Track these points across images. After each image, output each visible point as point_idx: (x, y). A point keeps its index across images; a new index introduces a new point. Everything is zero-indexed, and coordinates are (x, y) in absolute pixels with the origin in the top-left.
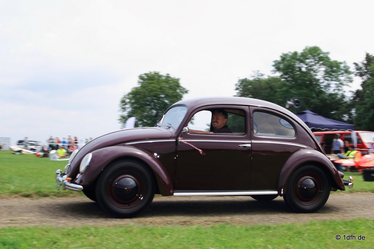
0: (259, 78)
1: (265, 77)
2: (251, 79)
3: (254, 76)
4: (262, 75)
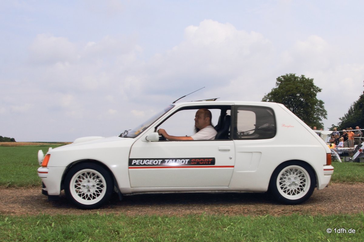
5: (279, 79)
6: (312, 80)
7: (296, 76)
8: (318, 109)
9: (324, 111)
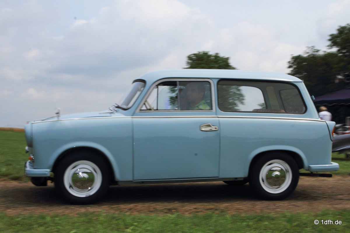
0: (314, 55)
1: (321, 53)
2: (305, 55)
3: (308, 53)
4: (318, 51)
5: (190, 58)
6: (227, 59)
7: (210, 53)
8: (235, 93)
9: (241, 95)
